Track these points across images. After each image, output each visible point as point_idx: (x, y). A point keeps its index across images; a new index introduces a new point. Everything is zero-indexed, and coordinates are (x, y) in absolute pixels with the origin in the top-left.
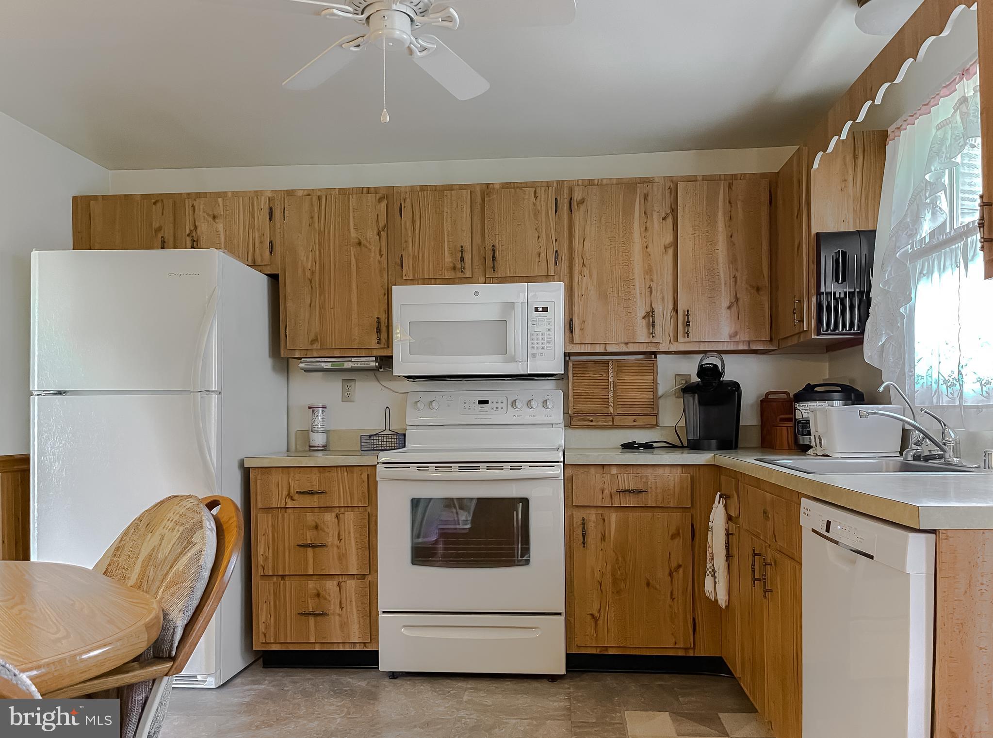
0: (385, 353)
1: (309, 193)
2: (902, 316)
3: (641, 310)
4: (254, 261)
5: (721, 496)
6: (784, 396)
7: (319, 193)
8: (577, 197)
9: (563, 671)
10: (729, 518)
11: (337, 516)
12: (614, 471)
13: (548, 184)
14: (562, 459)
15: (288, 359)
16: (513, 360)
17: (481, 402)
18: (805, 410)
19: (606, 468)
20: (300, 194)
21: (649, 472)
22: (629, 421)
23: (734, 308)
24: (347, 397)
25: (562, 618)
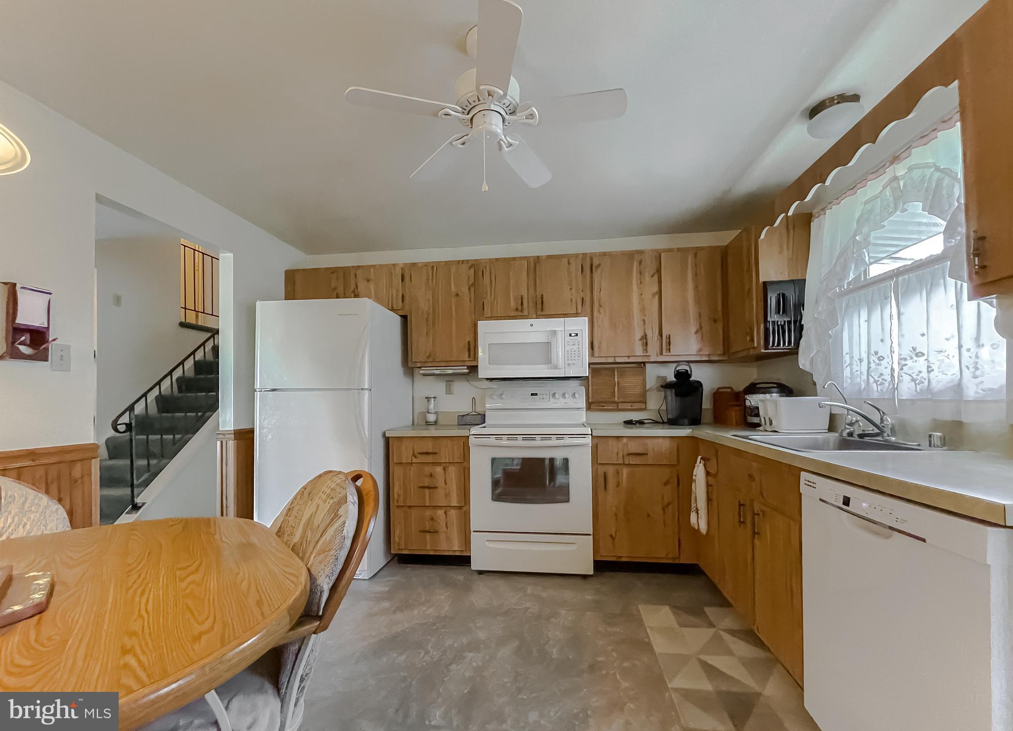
0: (473, 364)
1: (426, 265)
2: (830, 336)
3: (638, 335)
4: (392, 307)
5: (701, 459)
6: (729, 390)
7: (432, 264)
8: (596, 262)
9: (591, 572)
10: (708, 473)
11: (444, 469)
12: (625, 440)
13: (576, 256)
14: (591, 433)
15: (413, 368)
16: (556, 367)
17: (532, 395)
18: (753, 400)
19: (619, 439)
20: (420, 265)
21: (648, 441)
22: (628, 406)
23: (700, 333)
24: (449, 391)
25: (591, 537)
